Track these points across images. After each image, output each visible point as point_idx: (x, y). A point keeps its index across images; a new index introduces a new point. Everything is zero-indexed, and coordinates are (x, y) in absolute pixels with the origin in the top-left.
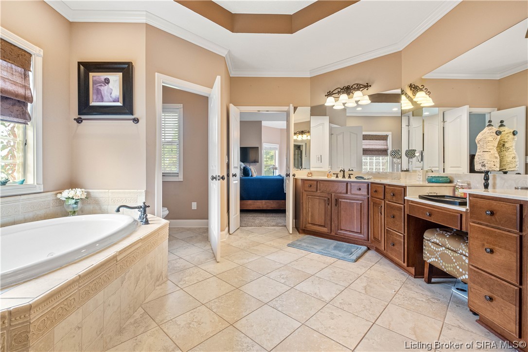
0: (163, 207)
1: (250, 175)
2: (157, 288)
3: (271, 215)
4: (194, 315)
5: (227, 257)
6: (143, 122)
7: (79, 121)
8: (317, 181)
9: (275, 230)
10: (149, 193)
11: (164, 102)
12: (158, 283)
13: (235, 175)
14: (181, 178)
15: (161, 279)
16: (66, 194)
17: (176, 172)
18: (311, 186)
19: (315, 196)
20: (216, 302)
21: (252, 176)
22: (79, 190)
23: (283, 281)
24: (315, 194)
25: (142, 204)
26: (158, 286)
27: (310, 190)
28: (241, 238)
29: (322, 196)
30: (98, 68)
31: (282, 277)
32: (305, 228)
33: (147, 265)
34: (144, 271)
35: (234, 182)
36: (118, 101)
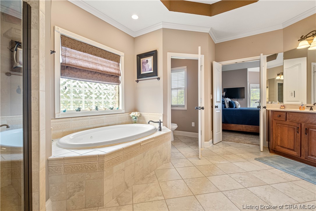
0: (171, 123)
1: (234, 107)
2: (164, 164)
3: (250, 136)
4: (176, 183)
5: (206, 158)
6: (161, 79)
7: (137, 81)
8: (286, 112)
9: (249, 146)
10: (165, 116)
11: (172, 67)
12: (164, 162)
13: (217, 107)
14: (186, 108)
15: (166, 160)
16: (133, 114)
17: (183, 104)
18: (280, 116)
19: (284, 124)
20: (190, 180)
21: (236, 107)
22: (137, 112)
23: (240, 181)
24: (285, 123)
25: (159, 121)
26: (165, 163)
27: (279, 119)
28: (220, 148)
29: (292, 125)
30: (147, 55)
31: (240, 179)
32: (275, 149)
33: (158, 151)
34: (156, 154)
35: (217, 111)
36: (151, 70)
